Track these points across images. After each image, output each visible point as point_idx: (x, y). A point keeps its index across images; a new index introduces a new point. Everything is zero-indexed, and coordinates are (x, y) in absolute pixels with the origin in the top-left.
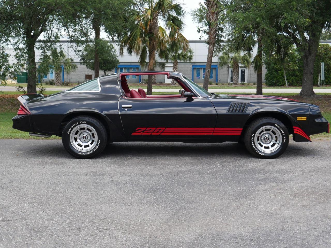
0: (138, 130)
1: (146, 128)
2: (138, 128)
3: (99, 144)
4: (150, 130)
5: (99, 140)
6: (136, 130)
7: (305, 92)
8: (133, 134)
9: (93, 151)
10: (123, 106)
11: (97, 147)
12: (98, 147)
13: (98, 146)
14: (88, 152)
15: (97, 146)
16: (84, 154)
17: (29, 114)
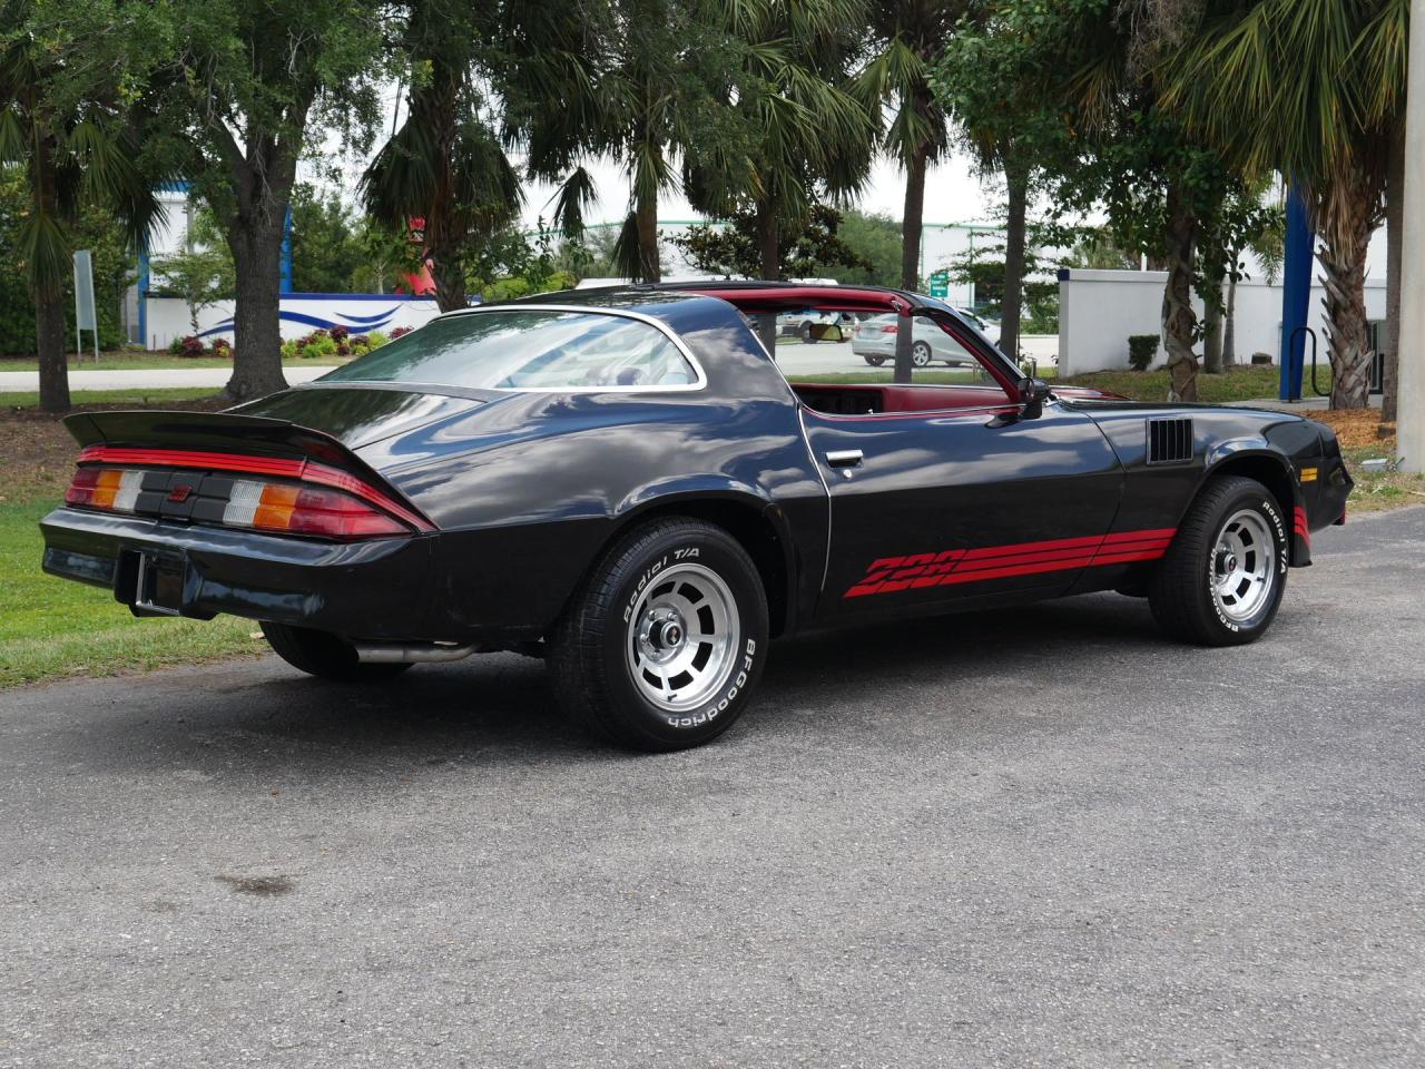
0: (876, 570)
1: (903, 558)
2: (878, 562)
3: (748, 659)
4: (917, 564)
5: (750, 641)
6: (869, 570)
7: (253, 385)
8: (854, 591)
9: (725, 700)
10: (832, 456)
11: (742, 678)
12: (745, 676)
13: (746, 671)
14: (703, 709)
15: (743, 674)
16: (693, 723)
17: (430, 529)
